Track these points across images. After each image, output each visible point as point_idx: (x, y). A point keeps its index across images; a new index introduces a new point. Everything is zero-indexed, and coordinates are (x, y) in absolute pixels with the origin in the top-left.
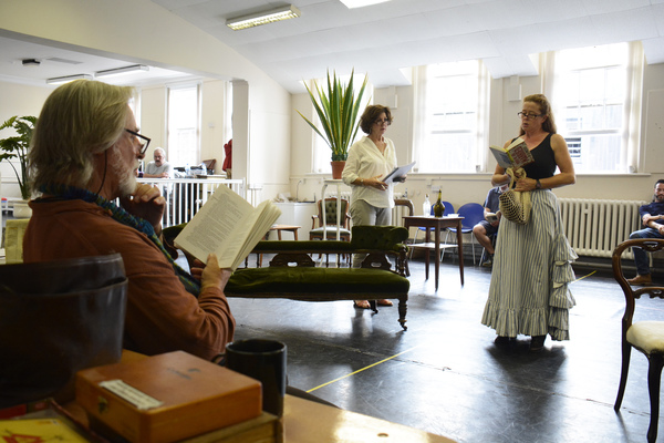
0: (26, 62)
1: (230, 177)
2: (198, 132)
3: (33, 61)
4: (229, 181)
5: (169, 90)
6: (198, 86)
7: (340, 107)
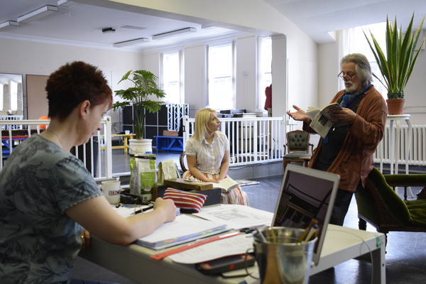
0: (105, 30)
1: (270, 115)
2: (233, 80)
3: (110, 29)
4: (270, 119)
5: (208, 47)
6: (233, 42)
7: (398, 49)
